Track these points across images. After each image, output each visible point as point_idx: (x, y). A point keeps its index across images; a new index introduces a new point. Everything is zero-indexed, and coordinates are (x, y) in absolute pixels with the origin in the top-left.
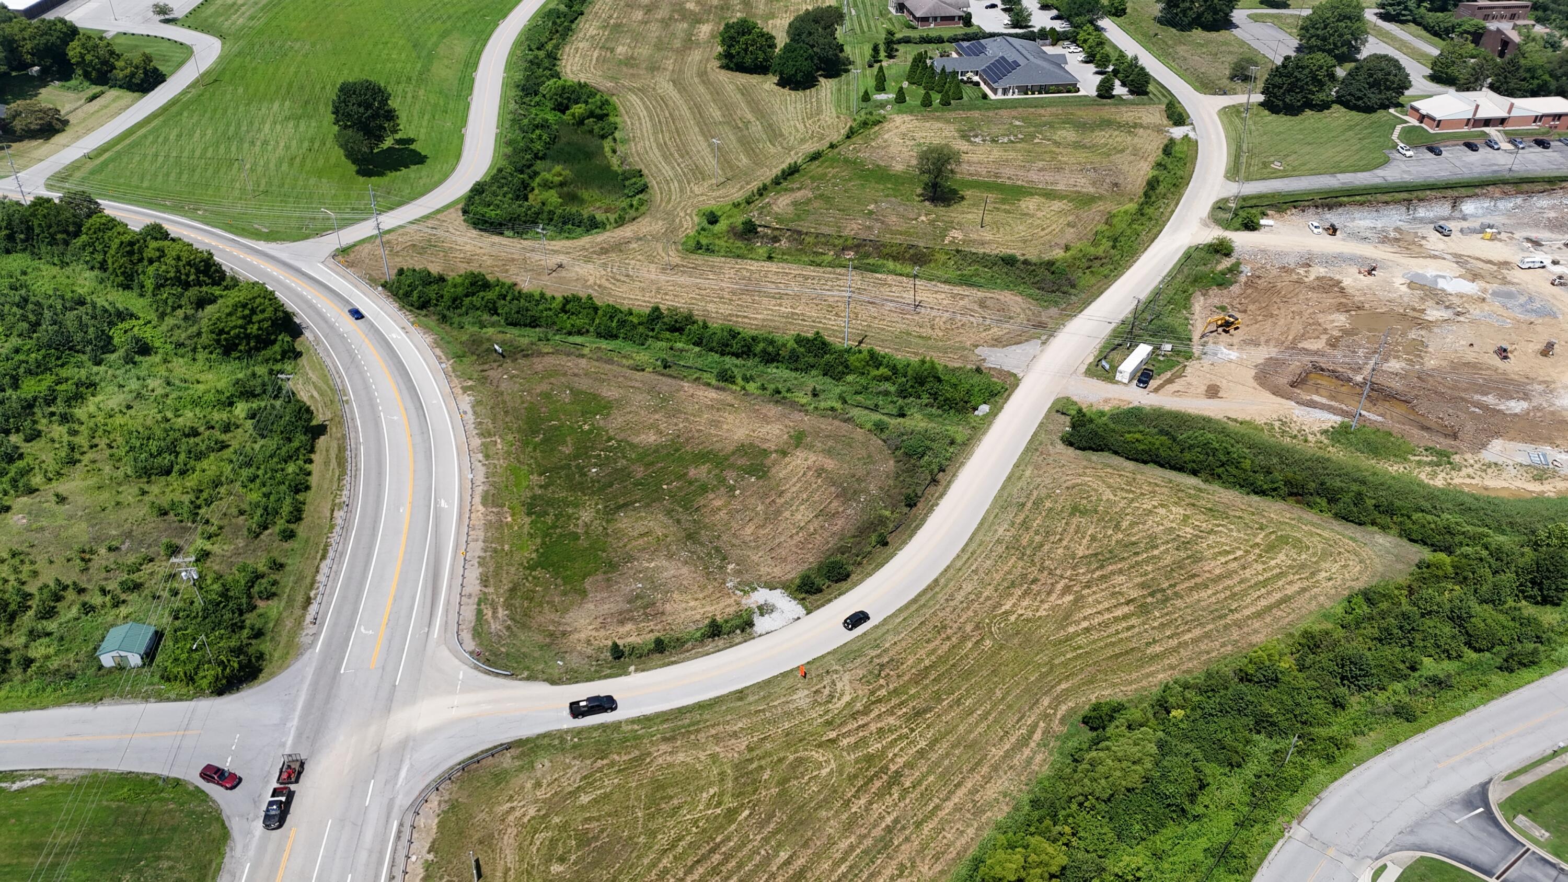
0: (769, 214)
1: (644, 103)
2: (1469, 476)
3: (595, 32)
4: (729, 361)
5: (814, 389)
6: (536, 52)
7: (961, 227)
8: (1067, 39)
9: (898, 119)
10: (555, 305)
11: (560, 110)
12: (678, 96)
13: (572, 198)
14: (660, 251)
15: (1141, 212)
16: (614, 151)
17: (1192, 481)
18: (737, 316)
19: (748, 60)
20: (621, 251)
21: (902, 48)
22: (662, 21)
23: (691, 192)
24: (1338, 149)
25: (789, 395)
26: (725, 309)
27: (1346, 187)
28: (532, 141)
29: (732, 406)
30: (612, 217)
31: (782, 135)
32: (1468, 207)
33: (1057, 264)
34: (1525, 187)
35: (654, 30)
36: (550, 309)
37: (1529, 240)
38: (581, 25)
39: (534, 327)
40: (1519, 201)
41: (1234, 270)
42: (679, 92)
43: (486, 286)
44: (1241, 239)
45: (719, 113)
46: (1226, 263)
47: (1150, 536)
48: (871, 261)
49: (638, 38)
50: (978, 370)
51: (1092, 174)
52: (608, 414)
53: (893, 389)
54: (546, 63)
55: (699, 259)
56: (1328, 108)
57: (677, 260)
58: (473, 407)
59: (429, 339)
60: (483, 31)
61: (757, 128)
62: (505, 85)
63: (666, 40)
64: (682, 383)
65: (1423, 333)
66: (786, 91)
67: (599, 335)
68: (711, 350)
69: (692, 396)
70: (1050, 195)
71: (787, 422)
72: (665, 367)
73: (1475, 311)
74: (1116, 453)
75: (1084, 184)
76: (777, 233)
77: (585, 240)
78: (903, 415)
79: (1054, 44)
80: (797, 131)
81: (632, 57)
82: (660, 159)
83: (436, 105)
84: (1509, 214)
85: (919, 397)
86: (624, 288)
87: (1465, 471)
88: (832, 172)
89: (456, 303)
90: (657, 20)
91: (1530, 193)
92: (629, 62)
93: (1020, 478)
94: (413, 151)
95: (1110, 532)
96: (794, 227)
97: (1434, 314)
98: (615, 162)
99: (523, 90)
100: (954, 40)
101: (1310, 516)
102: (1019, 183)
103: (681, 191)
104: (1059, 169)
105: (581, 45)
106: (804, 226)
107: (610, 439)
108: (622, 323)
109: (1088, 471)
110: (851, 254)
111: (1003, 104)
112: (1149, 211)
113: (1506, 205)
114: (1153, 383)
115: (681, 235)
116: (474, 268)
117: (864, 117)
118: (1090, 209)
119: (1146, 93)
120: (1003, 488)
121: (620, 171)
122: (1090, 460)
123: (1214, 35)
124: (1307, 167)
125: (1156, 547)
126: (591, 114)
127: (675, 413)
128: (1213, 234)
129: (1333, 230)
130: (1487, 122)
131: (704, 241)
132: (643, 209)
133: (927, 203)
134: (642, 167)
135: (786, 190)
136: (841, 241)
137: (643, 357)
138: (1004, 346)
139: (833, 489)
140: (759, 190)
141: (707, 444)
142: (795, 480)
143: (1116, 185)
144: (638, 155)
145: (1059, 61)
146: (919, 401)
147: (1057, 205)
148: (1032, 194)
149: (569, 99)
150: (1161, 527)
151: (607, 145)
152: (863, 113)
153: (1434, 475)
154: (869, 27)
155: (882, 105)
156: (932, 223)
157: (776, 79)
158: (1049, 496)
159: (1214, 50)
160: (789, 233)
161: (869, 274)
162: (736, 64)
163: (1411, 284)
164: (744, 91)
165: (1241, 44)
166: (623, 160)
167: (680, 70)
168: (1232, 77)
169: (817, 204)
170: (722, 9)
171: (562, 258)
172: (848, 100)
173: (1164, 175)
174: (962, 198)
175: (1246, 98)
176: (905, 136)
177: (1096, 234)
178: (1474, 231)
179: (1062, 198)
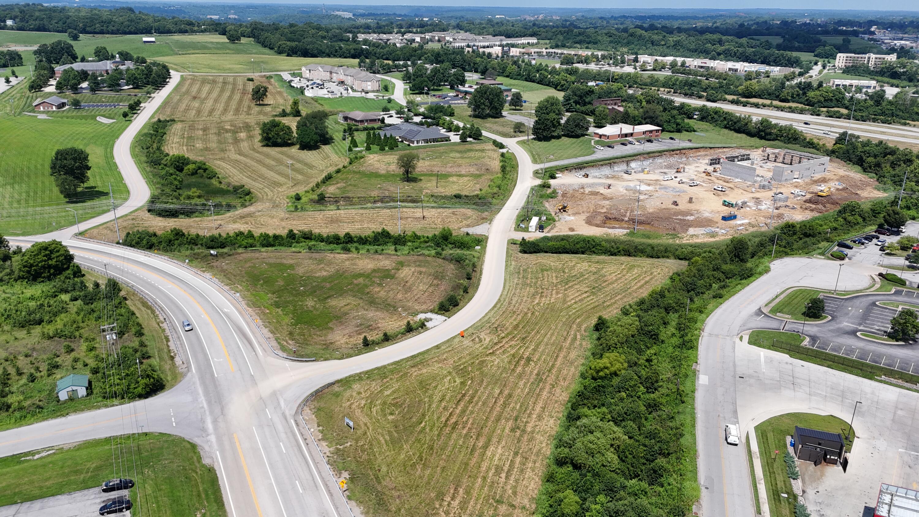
0: (327, 193)
1: (226, 163)
2: (688, 240)
3: (178, 140)
4: (344, 245)
5: (394, 249)
6: (147, 149)
7: (427, 188)
8: (433, 125)
11: (177, 170)
12: (245, 159)
14: (275, 214)
15: (504, 177)
16: (220, 183)
17: (582, 256)
18: (334, 232)
19: (279, 140)
20: (252, 216)
21: (356, 133)
22: (215, 133)
23: (278, 191)
24: (573, 150)
25: (383, 252)
26: (326, 231)
27: (584, 161)
28: (172, 181)
29: (358, 258)
30: (239, 204)
31: (314, 166)
33: (480, 196)
34: (651, 155)
35: (214, 138)
37: (661, 172)
38: (168, 138)
39: (224, 247)
41: (554, 192)
42: (244, 157)
43: (184, 234)
44: (552, 182)
45: (273, 162)
46: (549, 191)
47: (579, 273)
48: (391, 204)
49: (204, 141)
50: (468, 235)
51: (475, 167)
52: (294, 269)
53: (433, 245)
54: (157, 152)
55: (299, 214)
56: (560, 138)
57: (287, 216)
58: (214, 276)
60: (108, 144)
61: (298, 166)
62: (138, 162)
63: (223, 140)
64: (325, 254)
65: (641, 203)
66: (305, 151)
67: (264, 246)
68: (330, 243)
69: (334, 257)
70: (460, 176)
71: (391, 260)
72: (311, 251)
73: (656, 194)
74: (546, 252)
76: (337, 199)
77: (229, 214)
79: (428, 126)
80: (322, 164)
81: (207, 147)
85: (446, 246)
87: (685, 238)
88: (349, 176)
89: (171, 243)
90: (212, 134)
91: (654, 157)
92: (207, 149)
93: (511, 265)
94: (98, 191)
95: (562, 274)
96: (345, 196)
97: (642, 197)
98: (223, 186)
99: (150, 163)
100: (380, 127)
101: (638, 258)
102: (443, 172)
103: (271, 191)
104: (460, 166)
105: (173, 145)
106: (349, 195)
107: (301, 277)
108: (276, 238)
109: (539, 259)
110: (379, 203)
111: (419, 147)
112: (508, 176)
113: (646, 163)
114: (546, 229)
115: (283, 207)
117: (354, 156)
118: (481, 179)
119: (482, 140)
120: (506, 269)
121: (229, 188)
122: (537, 256)
123: (497, 120)
124: (564, 157)
125: (584, 275)
126: (200, 168)
127: (329, 264)
128: (538, 182)
129: (587, 176)
130: (626, 135)
131: (298, 207)
132: (254, 200)
133: (405, 183)
134: (241, 185)
135: (330, 184)
136: (372, 197)
137: (295, 249)
138: (473, 227)
139: (431, 277)
140: (316, 185)
141: (356, 271)
142: (410, 277)
143: (487, 169)
144: (236, 181)
145: (437, 132)
147: (466, 178)
148: (452, 176)
149: (182, 163)
150: (582, 270)
152: (352, 155)
153: (674, 241)
155: (360, 152)
156: (412, 188)
157: (298, 146)
158: (528, 268)
159: (501, 124)
160: (343, 198)
161: (393, 209)
162: (272, 143)
163: (626, 190)
164: (282, 153)
165: (512, 121)
166: (229, 184)
167: (239, 150)
168: (515, 132)
169: (350, 187)
170: (246, 127)
171: (219, 222)
172: (341, 152)
173: (506, 164)
174: (421, 180)
175: (526, 138)
176: (379, 161)
177: (489, 186)
178: (640, 172)
179: (466, 176)
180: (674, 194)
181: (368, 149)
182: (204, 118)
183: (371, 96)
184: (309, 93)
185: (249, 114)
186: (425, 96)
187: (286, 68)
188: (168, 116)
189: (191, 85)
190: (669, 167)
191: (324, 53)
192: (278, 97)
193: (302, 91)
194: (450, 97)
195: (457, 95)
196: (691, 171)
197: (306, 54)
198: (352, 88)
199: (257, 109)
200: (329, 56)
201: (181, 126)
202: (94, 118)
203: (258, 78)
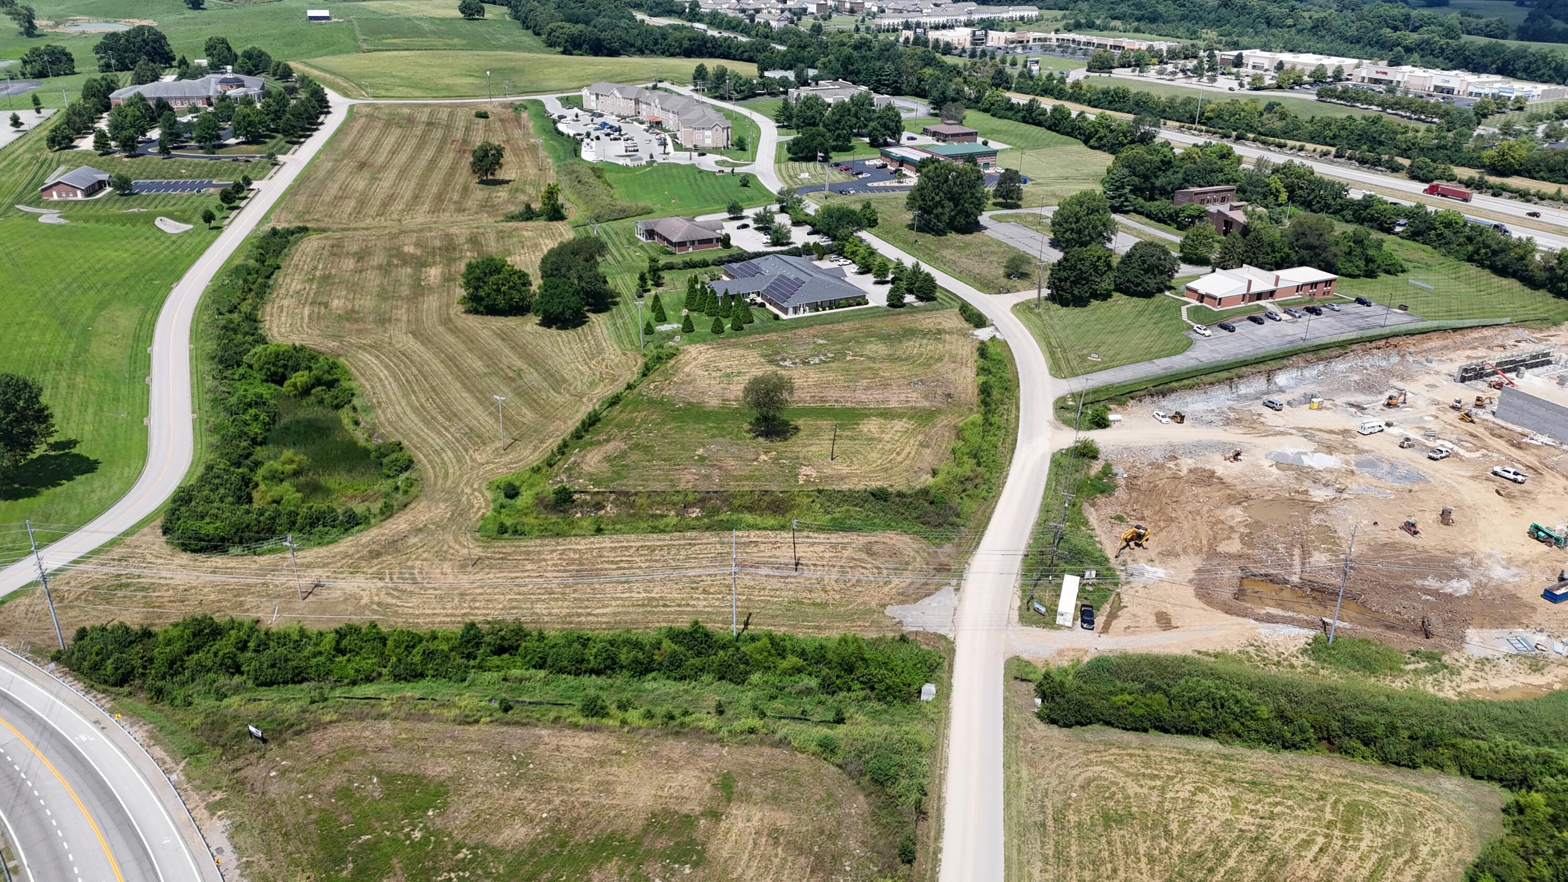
0: (580, 475)
1: (382, 362)
2: (1471, 679)
3: (299, 287)
4: (591, 683)
5: (719, 705)
6: (228, 316)
7: (808, 462)
8: (832, 252)
9: (693, 350)
10: (327, 644)
11: (274, 381)
12: (422, 349)
13: (313, 489)
14: (452, 544)
15: (988, 423)
16: (357, 423)
17: (1209, 746)
18: (579, 615)
19: (501, 302)
20: (398, 551)
21: (666, 276)
22: (380, 267)
23: (473, 461)
24: (1141, 335)
25: (687, 719)
26: (560, 609)
27: (1169, 372)
28: (246, 424)
29: (618, 753)
30: (376, 507)
31: (565, 381)
32: (1281, 379)
33: (933, 492)
34: (1323, 353)
35: (373, 279)
36: (320, 653)
37: (1352, 405)
38: (280, 280)
39: (300, 682)
40: (1321, 367)
41: (1107, 471)
42: (422, 343)
43: (217, 632)
44: (1097, 437)
45: (480, 363)
46: (1096, 468)
47: (1211, 840)
48: (722, 517)
49: (354, 288)
50: (903, 639)
51: (920, 387)
52: (446, 804)
53: (813, 683)
54: (245, 327)
55: (506, 546)
56: (1110, 296)
57: (477, 552)
58: (231, 837)
59: (141, 733)
60: (152, 298)
61: (532, 377)
62: (195, 358)
63: (391, 288)
64: (537, 731)
65: (1322, 516)
66: (553, 331)
67: (397, 678)
68: (561, 671)
69: (558, 749)
70: (887, 414)
71: (702, 763)
72: (507, 708)
73: (1353, 485)
74: (1109, 723)
75: (916, 398)
76: (599, 498)
77: (346, 544)
78: (840, 720)
79: (820, 259)
80: (582, 374)
81: (353, 311)
82: (421, 425)
83: (101, 394)
84: (1316, 380)
85: (849, 690)
86: (415, 601)
87: (1466, 673)
88: (639, 416)
89: (174, 666)
90: (373, 268)
91: (1329, 359)
92: (351, 316)
93: (1019, 785)
94: (78, 456)
95: (1164, 844)
96: (619, 488)
97: (1319, 495)
98: (360, 437)
99: (221, 362)
100: (719, 262)
101: (1358, 767)
102: (849, 405)
103: (459, 461)
104: (885, 386)
105: (285, 303)
106: (631, 484)
107: (458, 848)
108: (429, 655)
109: (1092, 756)
110: (695, 512)
111: (797, 324)
112: (995, 419)
113: (1311, 372)
114: (1099, 620)
115: (474, 518)
116: (192, 609)
117: (655, 352)
118: (934, 426)
119: (934, 299)
120: (1007, 805)
121: (371, 446)
122: (1085, 741)
123: (968, 238)
124: (1122, 356)
125: (1226, 855)
126: (318, 382)
127: (541, 782)
128: (1069, 438)
129: (1179, 418)
130: (1259, 296)
131: (508, 522)
132: (413, 491)
133: (761, 439)
134: (398, 438)
135: (591, 444)
136: (681, 497)
137: (468, 700)
138: (916, 600)
139: (802, 860)
140: (560, 448)
141: (604, 824)
142: (746, 857)
143: (949, 395)
144: (390, 423)
145: (838, 274)
146: (853, 695)
147: (900, 425)
148: (867, 416)
149: (285, 367)
150: (1216, 823)
151: (345, 415)
152: (651, 346)
153: (1438, 684)
154: (622, 255)
155: (670, 336)
156: (775, 461)
157: (537, 320)
158: (1067, 806)
159: (977, 252)
160: (613, 497)
161: (727, 533)
162: (486, 307)
163: (1278, 465)
164: (503, 336)
165: (1000, 244)
166: (371, 433)
167: (417, 320)
168: (1008, 276)
169: (635, 456)
170: (447, 249)
171: (317, 573)
172: (629, 335)
173: (992, 380)
174: (797, 429)
175: (1032, 294)
176: (706, 367)
177: (954, 451)
178: (1300, 403)
179: (900, 416)
180: (1396, 485)
181: (688, 327)
182: (368, 221)
183: (709, 162)
184: (589, 154)
185: (460, 210)
186: (818, 165)
187: (553, 84)
188: (299, 216)
189: (362, 133)
190: (1368, 387)
191: (632, 46)
192: (528, 161)
193: (574, 144)
194: (869, 169)
195: (884, 166)
196: (1421, 403)
197: (599, 48)
198: (674, 137)
199: (480, 193)
200: (641, 52)
201: (315, 244)
202: (149, 219)
203: (499, 109)
